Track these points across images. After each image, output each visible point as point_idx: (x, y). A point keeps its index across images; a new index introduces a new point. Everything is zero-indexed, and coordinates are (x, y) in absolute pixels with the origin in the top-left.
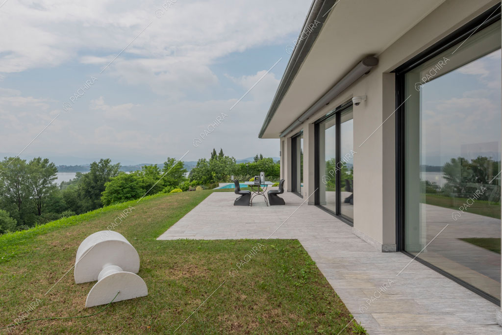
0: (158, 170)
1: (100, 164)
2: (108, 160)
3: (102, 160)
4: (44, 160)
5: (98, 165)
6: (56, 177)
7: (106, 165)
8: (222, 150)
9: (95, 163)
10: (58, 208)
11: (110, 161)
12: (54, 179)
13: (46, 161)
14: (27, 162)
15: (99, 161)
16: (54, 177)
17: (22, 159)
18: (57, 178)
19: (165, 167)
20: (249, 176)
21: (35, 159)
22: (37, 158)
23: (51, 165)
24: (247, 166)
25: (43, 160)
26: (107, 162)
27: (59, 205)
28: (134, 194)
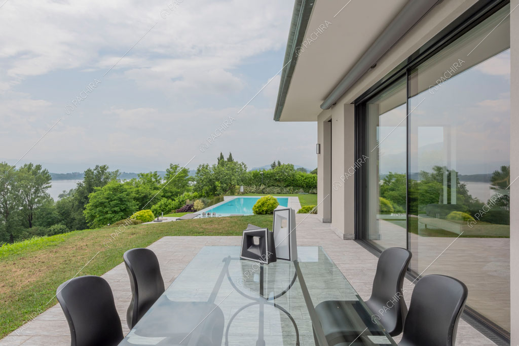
0: (158, 179)
1: (95, 172)
2: (105, 166)
3: (97, 166)
4: (37, 166)
5: (93, 173)
6: (50, 185)
7: (103, 172)
8: (231, 154)
9: (89, 170)
10: (49, 220)
11: (108, 168)
12: (47, 187)
13: (38, 167)
14: (18, 168)
15: (95, 168)
16: (47, 185)
17: (10, 164)
18: (50, 187)
19: (167, 175)
20: (264, 187)
21: (25, 165)
22: (28, 163)
23: (44, 172)
24: (261, 174)
25: (34, 166)
26: (104, 168)
27: (51, 217)
28: (123, 207)
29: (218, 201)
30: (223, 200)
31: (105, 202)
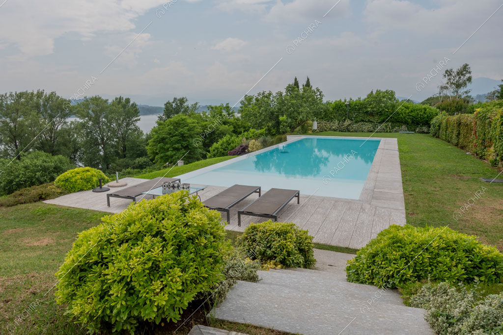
0: (231, 112)
1: (174, 104)
2: (183, 99)
3: (175, 99)
4: (126, 99)
5: (172, 105)
6: (139, 118)
7: (181, 104)
8: (308, 80)
9: (168, 103)
10: (138, 152)
11: (186, 100)
12: (136, 120)
13: (128, 100)
14: (110, 101)
15: (173, 101)
16: (137, 118)
17: (104, 98)
18: (139, 120)
19: (241, 107)
20: (350, 122)
21: (116, 99)
22: (119, 97)
23: (133, 105)
25: (124, 99)
26: (182, 101)
27: (140, 150)
28: (185, 144)
29: (280, 141)
30: (285, 140)
31: (166, 138)
